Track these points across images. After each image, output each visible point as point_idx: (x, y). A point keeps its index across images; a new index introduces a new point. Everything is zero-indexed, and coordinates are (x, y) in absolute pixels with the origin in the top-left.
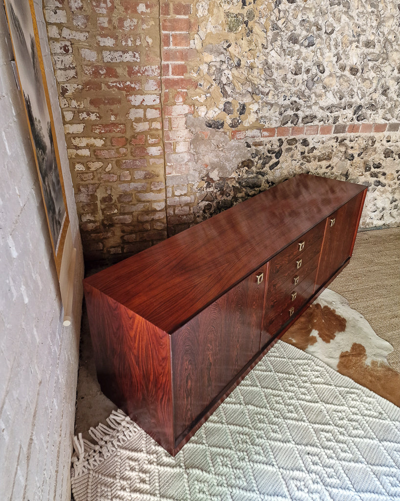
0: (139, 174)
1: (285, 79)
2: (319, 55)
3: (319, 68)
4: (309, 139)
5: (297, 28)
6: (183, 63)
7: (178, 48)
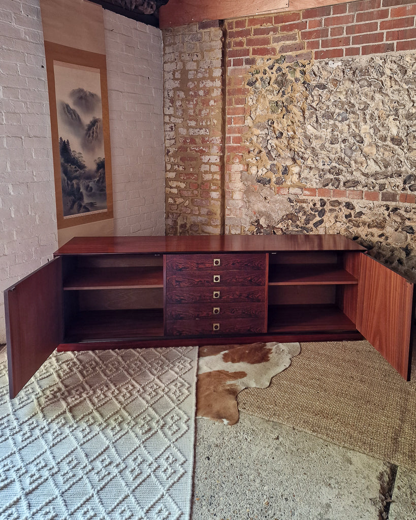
0: (204, 211)
1: (323, 147)
2: (353, 127)
3: (355, 139)
4: (354, 202)
5: (330, 107)
6: (240, 135)
7: (237, 125)
